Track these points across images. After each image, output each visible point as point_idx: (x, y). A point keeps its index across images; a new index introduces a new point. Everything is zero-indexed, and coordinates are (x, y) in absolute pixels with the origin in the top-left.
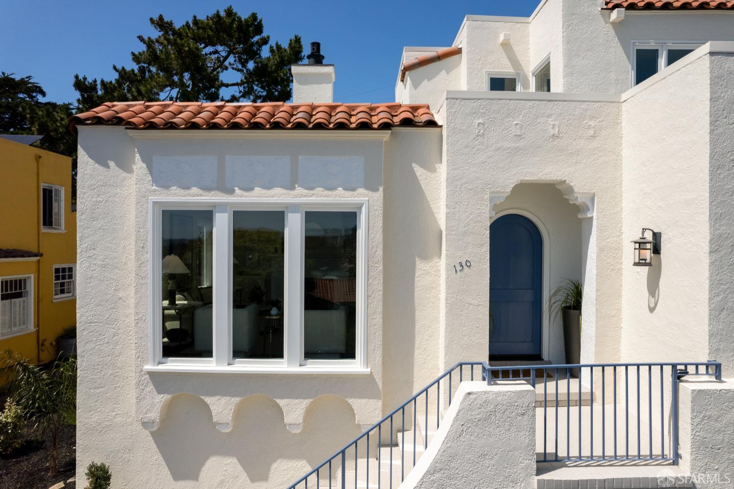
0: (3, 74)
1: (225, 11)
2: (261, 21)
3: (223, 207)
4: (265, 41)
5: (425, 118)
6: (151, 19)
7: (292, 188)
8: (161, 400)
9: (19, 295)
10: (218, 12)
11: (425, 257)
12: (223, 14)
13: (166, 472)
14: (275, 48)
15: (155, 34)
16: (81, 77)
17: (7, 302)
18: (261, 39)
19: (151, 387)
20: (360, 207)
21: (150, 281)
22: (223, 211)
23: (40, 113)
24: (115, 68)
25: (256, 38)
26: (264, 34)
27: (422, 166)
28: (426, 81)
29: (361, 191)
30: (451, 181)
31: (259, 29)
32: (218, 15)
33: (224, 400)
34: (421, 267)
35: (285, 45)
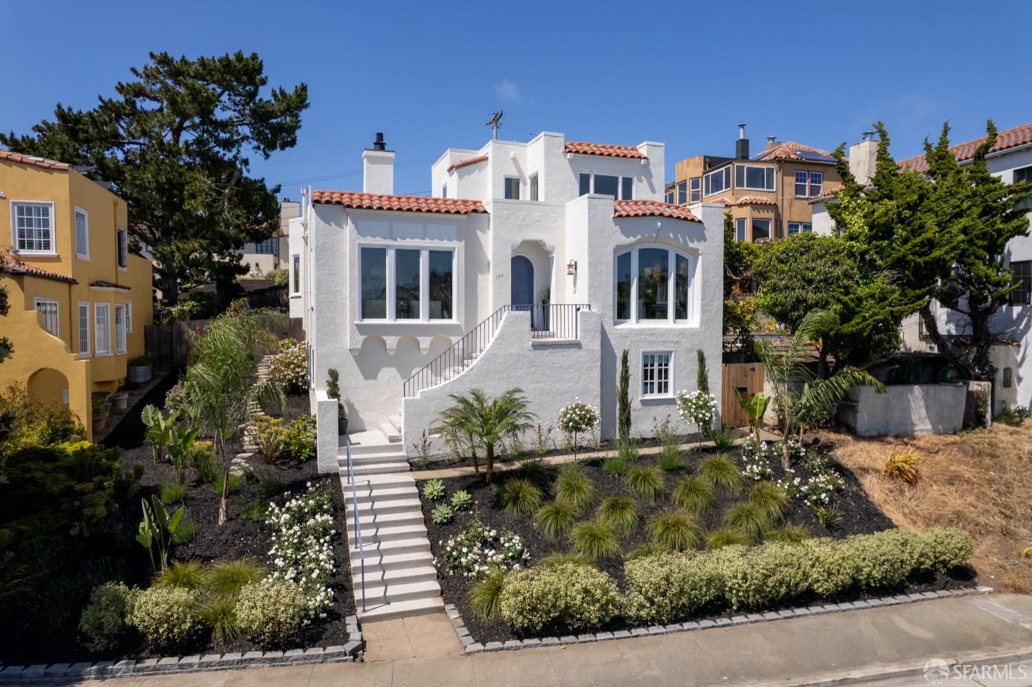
1: (235, 55)
2: (261, 62)
3: (391, 247)
4: (264, 82)
5: (482, 209)
6: (152, 54)
7: (424, 239)
8: (362, 338)
10: (227, 55)
11: (482, 273)
12: (232, 57)
13: (361, 376)
14: (278, 92)
16: (64, 108)
18: (260, 79)
19: (357, 332)
20: (454, 249)
21: (357, 281)
22: (391, 249)
24: (100, 98)
26: (263, 76)
27: (481, 231)
28: (466, 176)
29: (455, 241)
30: (495, 238)
31: (259, 70)
32: (227, 57)
33: (392, 338)
34: (480, 277)
35: (290, 91)
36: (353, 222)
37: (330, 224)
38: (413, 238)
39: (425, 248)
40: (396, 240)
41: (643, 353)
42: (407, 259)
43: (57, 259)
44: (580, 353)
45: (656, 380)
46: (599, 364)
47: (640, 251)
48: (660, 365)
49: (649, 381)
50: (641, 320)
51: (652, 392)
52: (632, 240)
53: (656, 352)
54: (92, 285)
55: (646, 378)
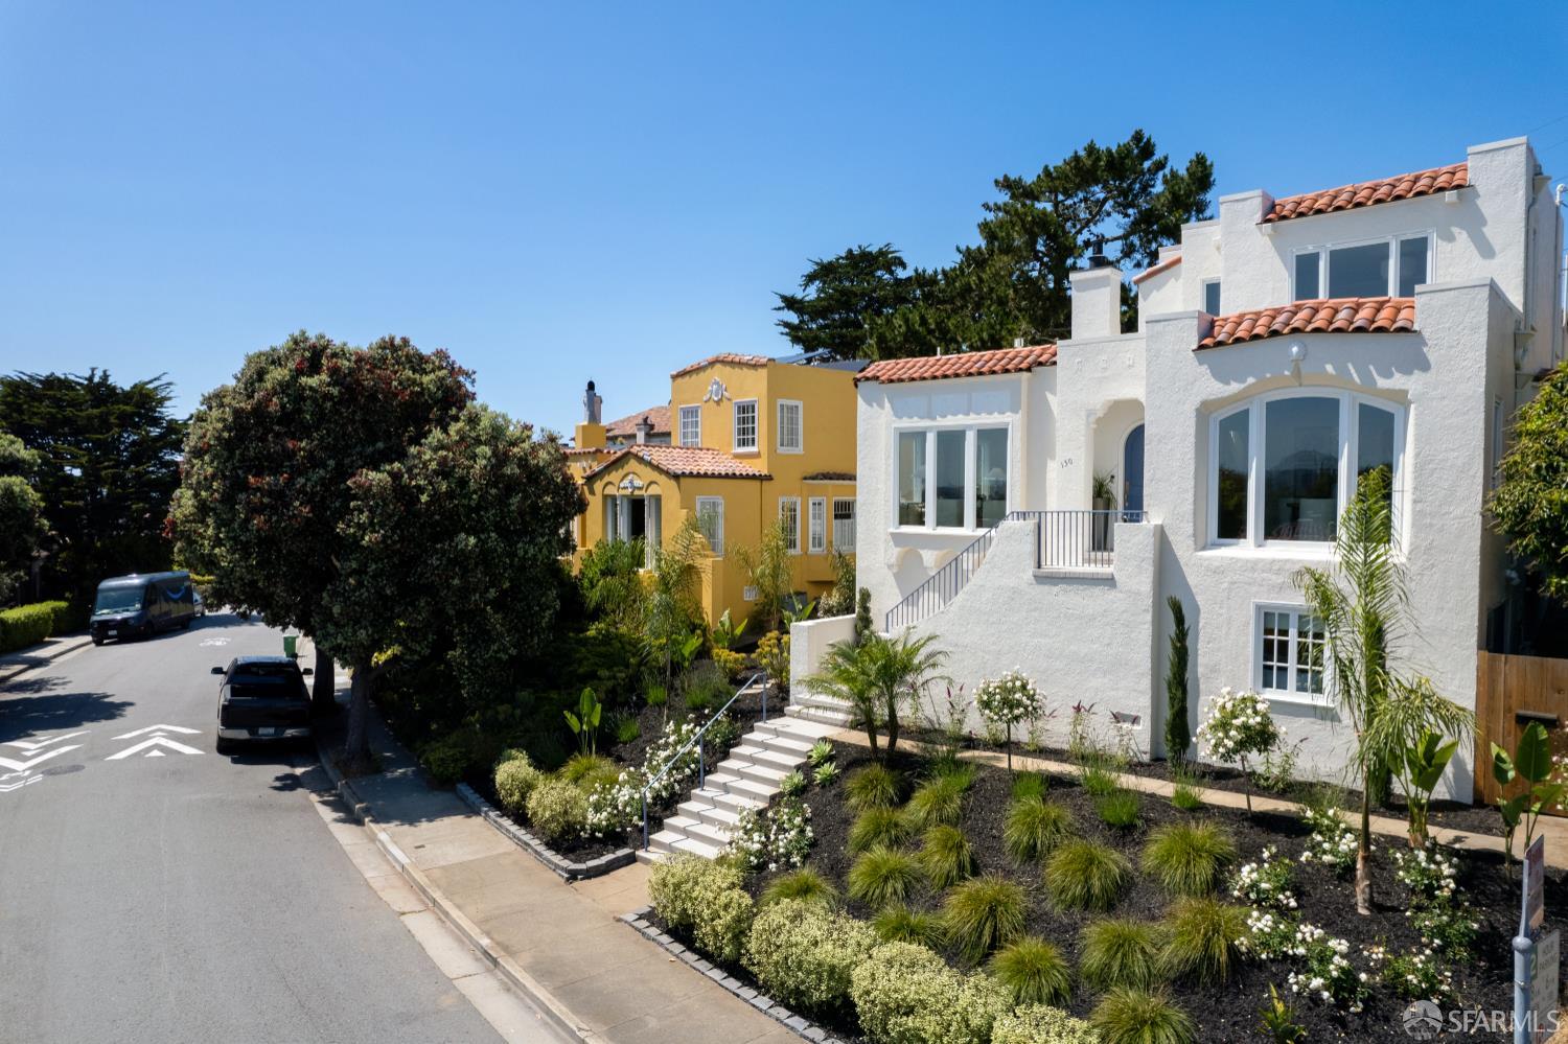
0: (860, 247)
1: (1085, 149)
2: (1149, 140)
3: (931, 429)
4: (1160, 165)
6: (996, 182)
7: (968, 414)
8: (897, 551)
9: (848, 516)
10: (1076, 153)
15: (1003, 197)
16: (920, 270)
17: (839, 521)
18: (1154, 163)
19: (892, 543)
20: (1008, 424)
21: (892, 477)
22: (930, 431)
23: (880, 322)
24: (958, 250)
25: (1147, 165)
26: (1158, 155)
27: (1050, 391)
28: (1155, 293)
29: (1008, 414)
30: (1060, 403)
31: (1147, 150)
33: (930, 552)
34: (1048, 465)
36: (890, 402)
37: (871, 406)
38: (955, 414)
39: (970, 427)
40: (934, 419)
41: (1258, 607)
42: (951, 443)
43: (757, 455)
44: (1112, 595)
45: (1292, 664)
46: (1149, 617)
47: (1272, 407)
48: (1302, 634)
49: (1275, 664)
50: (1269, 541)
51: (1282, 685)
52: (1235, 387)
53: (1294, 608)
54: (805, 478)
55: (1268, 655)
